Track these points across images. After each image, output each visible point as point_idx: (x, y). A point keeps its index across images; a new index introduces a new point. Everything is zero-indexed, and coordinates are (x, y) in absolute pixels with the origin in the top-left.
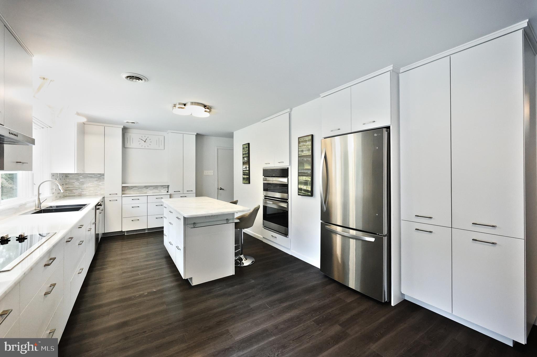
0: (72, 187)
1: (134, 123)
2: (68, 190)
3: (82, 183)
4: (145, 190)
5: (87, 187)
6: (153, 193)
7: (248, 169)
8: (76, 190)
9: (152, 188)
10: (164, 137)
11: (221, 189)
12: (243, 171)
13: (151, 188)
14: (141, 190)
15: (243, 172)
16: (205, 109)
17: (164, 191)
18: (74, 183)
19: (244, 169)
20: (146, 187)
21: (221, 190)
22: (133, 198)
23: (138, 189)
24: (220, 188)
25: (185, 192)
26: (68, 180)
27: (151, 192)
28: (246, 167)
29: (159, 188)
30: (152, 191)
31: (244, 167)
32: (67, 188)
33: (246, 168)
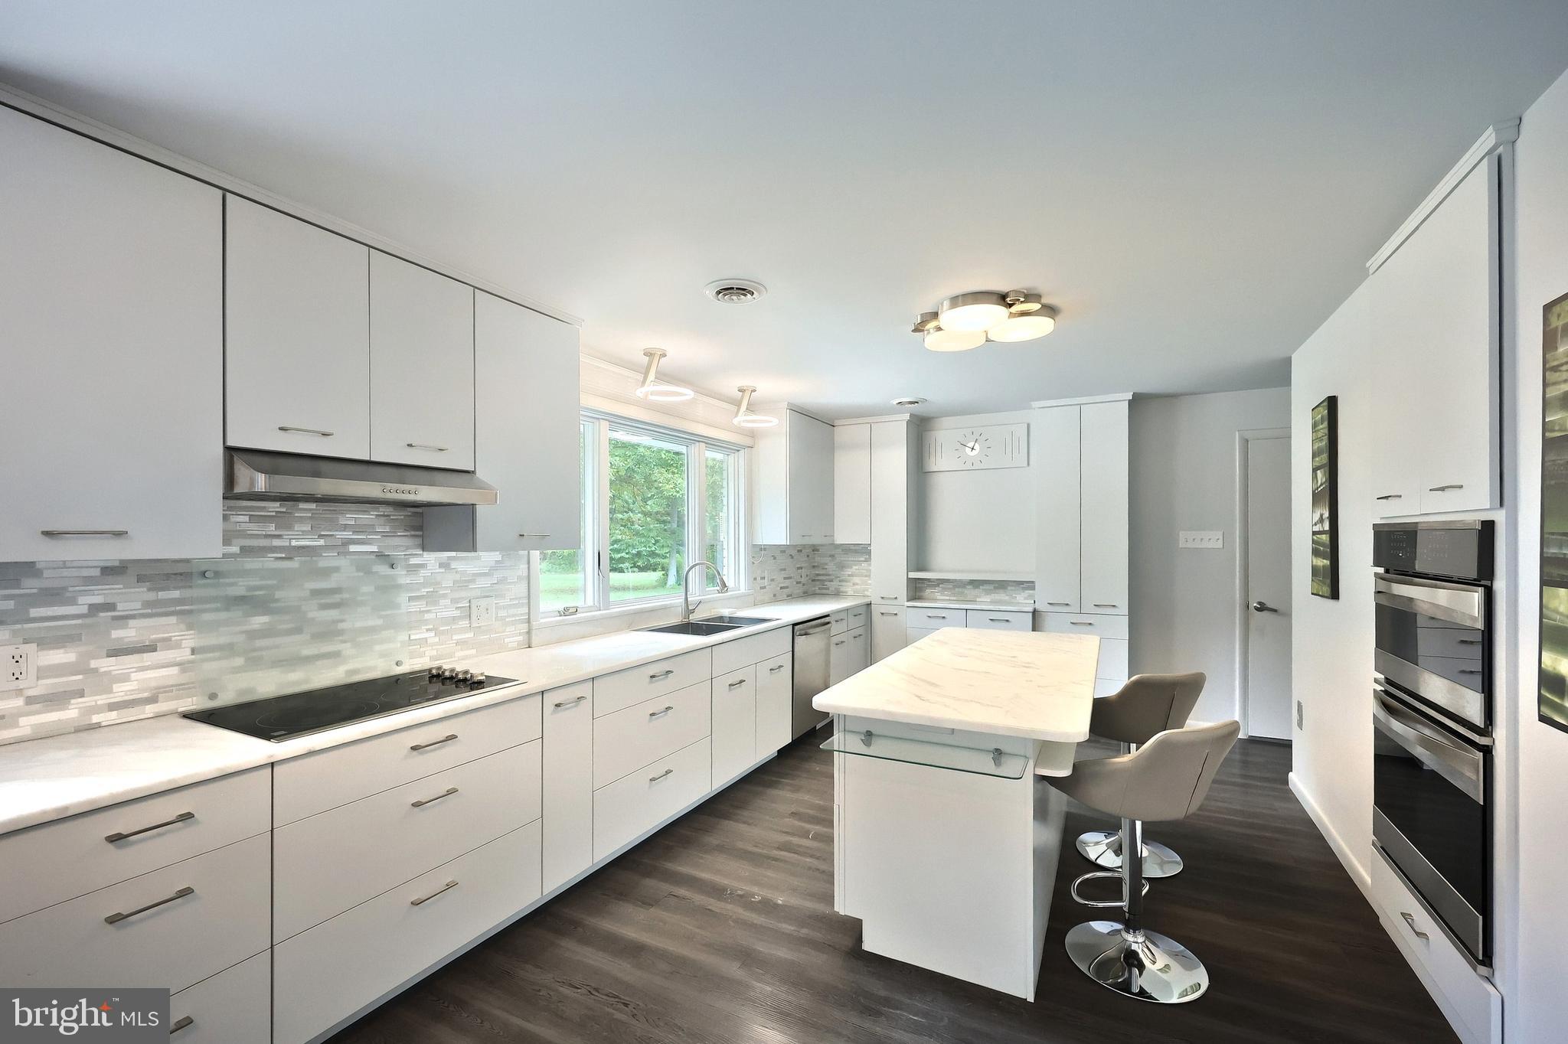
0: (823, 575)
1: (917, 402)
2: (818, 580)
3: (842, 566)
4: (970, 592)
5: (849, 575)
6: (992, 602)
7: (1327, 527)
8: (832, 581)
9: (991, 587)
10: (1028, 426)
11: (1262, 608)
12: (1314, 533)
13: (986, 587)
14: (960, 590)
15: (1314, 541)
16: (1010, 306)
17: (1025, 599)
18: (826, 564)
19: (1316, 524)
20: (975, 584)
21: (1265, 614)
22: (931, 613)
23: (955, 587)
24: (1259, 603)
25: (1088, 607)
26: (818, 559)
27: (987, 599)
28: (1321, 516)
29: (1009, 588)
30: (988, 596)
31: (1317, 517)
32: (818, 575)
33: (1321, 520)
